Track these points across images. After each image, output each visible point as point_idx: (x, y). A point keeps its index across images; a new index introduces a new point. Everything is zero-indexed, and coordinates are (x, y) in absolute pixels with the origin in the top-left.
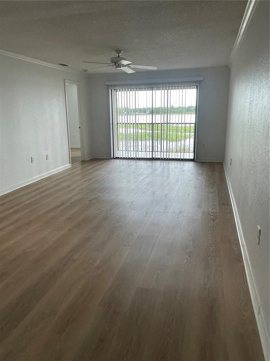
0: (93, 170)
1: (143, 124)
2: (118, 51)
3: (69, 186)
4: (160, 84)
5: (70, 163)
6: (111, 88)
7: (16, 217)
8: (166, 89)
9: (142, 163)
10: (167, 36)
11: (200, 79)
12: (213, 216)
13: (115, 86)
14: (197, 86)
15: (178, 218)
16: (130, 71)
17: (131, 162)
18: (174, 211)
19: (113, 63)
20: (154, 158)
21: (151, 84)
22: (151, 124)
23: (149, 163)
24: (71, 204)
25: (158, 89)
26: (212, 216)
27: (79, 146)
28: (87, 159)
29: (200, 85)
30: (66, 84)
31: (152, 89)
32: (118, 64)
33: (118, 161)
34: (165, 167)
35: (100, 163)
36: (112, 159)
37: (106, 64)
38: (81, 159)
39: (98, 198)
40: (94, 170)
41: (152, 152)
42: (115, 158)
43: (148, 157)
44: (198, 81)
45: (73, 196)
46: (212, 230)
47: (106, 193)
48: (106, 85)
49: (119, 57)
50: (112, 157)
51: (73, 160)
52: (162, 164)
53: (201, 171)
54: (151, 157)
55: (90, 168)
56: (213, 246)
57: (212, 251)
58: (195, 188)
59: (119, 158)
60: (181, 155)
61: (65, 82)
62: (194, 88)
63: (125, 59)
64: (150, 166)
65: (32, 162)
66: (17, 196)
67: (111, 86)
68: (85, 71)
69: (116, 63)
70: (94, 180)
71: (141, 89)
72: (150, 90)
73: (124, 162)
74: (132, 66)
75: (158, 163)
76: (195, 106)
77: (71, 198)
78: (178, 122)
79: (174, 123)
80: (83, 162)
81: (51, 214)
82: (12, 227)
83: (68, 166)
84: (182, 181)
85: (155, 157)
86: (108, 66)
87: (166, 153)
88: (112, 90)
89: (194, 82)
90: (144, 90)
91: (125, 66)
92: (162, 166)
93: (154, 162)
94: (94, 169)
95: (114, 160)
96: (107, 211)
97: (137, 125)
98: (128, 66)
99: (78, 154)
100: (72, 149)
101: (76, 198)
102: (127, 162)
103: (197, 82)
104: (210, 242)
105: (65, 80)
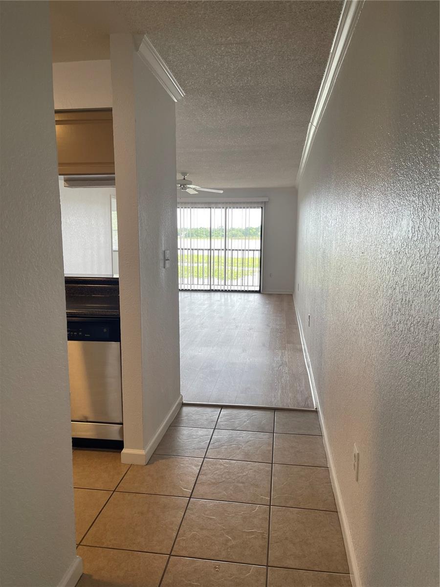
1: (200, 249)
2: (184, 174)
4: (213, 203)
11: (266, 199)
14: (262, 207)
20: (213, 289)
21: (209, 203)
22: (208, 250)
23: (207, 295)
29: (265, 205)
43: (206, 289)
49: (185, 179)
62: (259, 208)
79: (233, 250)
89: (258, 203)
93: (213, 294)
103: (262, 202)
105: (110, 195)
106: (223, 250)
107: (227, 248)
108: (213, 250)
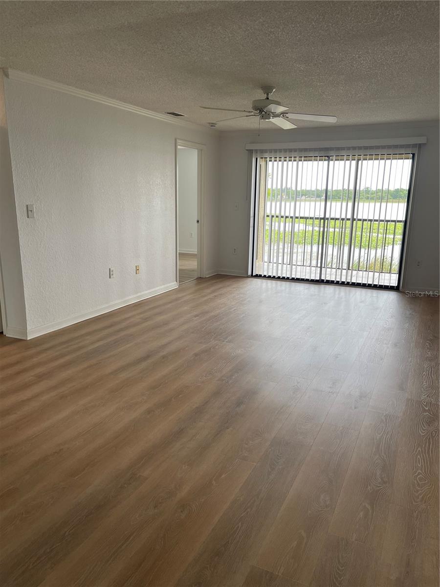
0: (213, 295)
1: (308, 218)
2: (267, 89)
3: (166, 323)
4: (343, 149)
5: (177, 282)
6: (257, 156)
7: (64, 375)
8: (355, 160)
9: (301, 287)
10: (359, 57)
11: (422, 140)
12: (429, 411)
13: (263, 151)
14: (414, 155)
15: (355, 408)
16: (287, 125)
17: (281, 286)
18: (350, 392)
19: (256, 110)
20: (324, 280)
21: (327, 149)
22: (321, 219)
23: (314, 288)
24: (164, 357)
25: (339, 158)
26: (425, 411)
27: (194, 250)
28: (207, 274)
29: (419, 152)
30: (179, 147)
31: (329, 158)
32: (266, 113)
33: (258, 281)
34: (342, 298)
35: (227, 283)
36: (248, 277)
37: (244, 113)
38: (196, 275)
39: (212, 350)
40: (215, 296)
41: (321, 267)
42: (255, 276)
43: (313, 278)
44: (416, 144)
45: (170, 343)
46: (425, 445)
47: (227, 342)
48: (247, 150)
49: (268, 98)
50: (250, 273)
51: (182, 275)
52: (337, 292)
53: (410, 312)
54: (318, 279)
55: (209, 291)
56: (425, 483)
57: (423, 498)
58: (396, 346)
59: (260, 276)
60: (375, 278)
61: (178, 144)
62: (408, 158)
63: (279, 104)
64: (315, 295)
65: (110, 278)
66: (76, 334)
67: (256, 151)
68: (213, 125)
69: (262, 110)
70: (212, 314)
71: (307, 158)
72: (325, 160)
73: (270, 283)
74: (290, 116)
75: (330, 289)
76: (408, 188)
77: (164, 346)
78: (372, 218)
79: (364, 220)
80: (200, 280)
81: (123, 376)
82: (53, 394)
83: (173, 285)
84: (371, 329)
85: (326, 278)
86: (247, 116)
87: (345, 271)
88: (257, 159)
90: (314, 160)
91: (278, 116)
92: (337, 296)
93: (323, 287)
94: (216, 294)
95: (252, 280)
96: (223, 378)
97: (291, 219)
98: (283, 116)
99: (193, 264)
100: (182, 256)
101: (172, 348)
102: (274, 285)
103: (414, 146)
104: (419, 474)
105: (176, 140)
106: (348, 219)
107: (355, 217)
108: (327, 219)
